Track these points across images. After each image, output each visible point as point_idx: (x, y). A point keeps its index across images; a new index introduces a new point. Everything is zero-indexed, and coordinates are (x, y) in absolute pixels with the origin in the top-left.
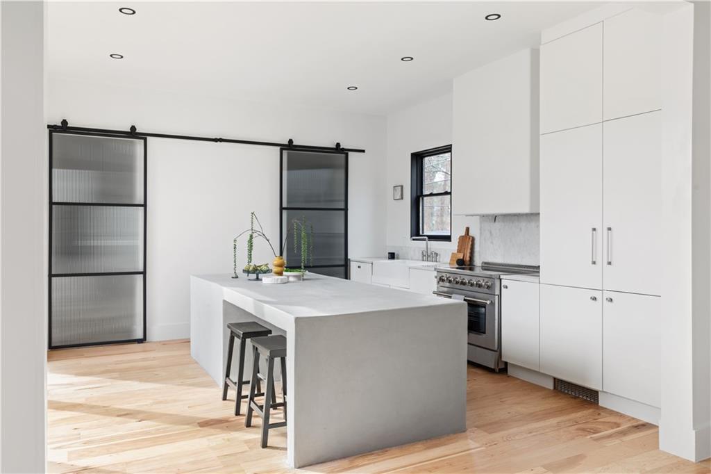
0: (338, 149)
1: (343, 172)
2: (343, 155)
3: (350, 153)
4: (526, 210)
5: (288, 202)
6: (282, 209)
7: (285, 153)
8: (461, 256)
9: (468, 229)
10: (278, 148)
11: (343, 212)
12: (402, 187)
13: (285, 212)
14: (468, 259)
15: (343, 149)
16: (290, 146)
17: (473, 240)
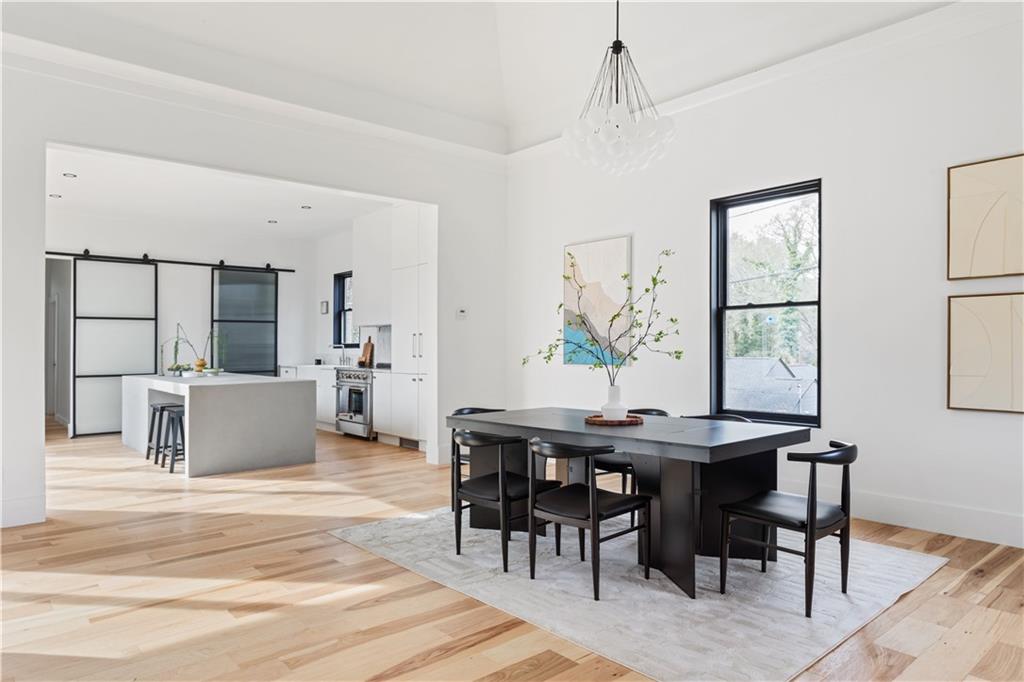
0: (268, 269)
1: (273, 287)
2: (274, 275)
3: (280, 273)
5: (220, 315)
6: (213, 321)
7: (216, 272)
8: (363, 360)
9: (370, 338)
10: (210, 268)
11: (273, 324)
12: (327, 303)
13: (215, 324)
14: (368, 361)
15: (274, 269)
16: (221, 266)
17: (373, 346)
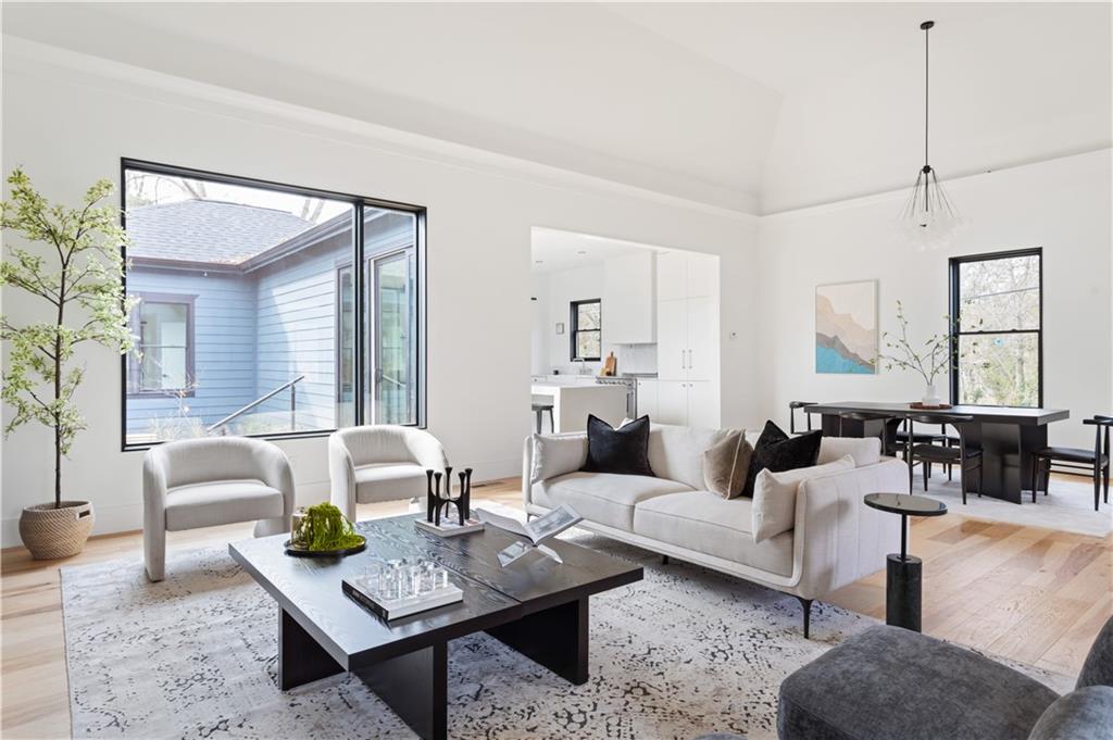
4: (649, 341)
8: (608, 370)
12: (563, 325)
14: (613, 371)
17: (616, 360)
